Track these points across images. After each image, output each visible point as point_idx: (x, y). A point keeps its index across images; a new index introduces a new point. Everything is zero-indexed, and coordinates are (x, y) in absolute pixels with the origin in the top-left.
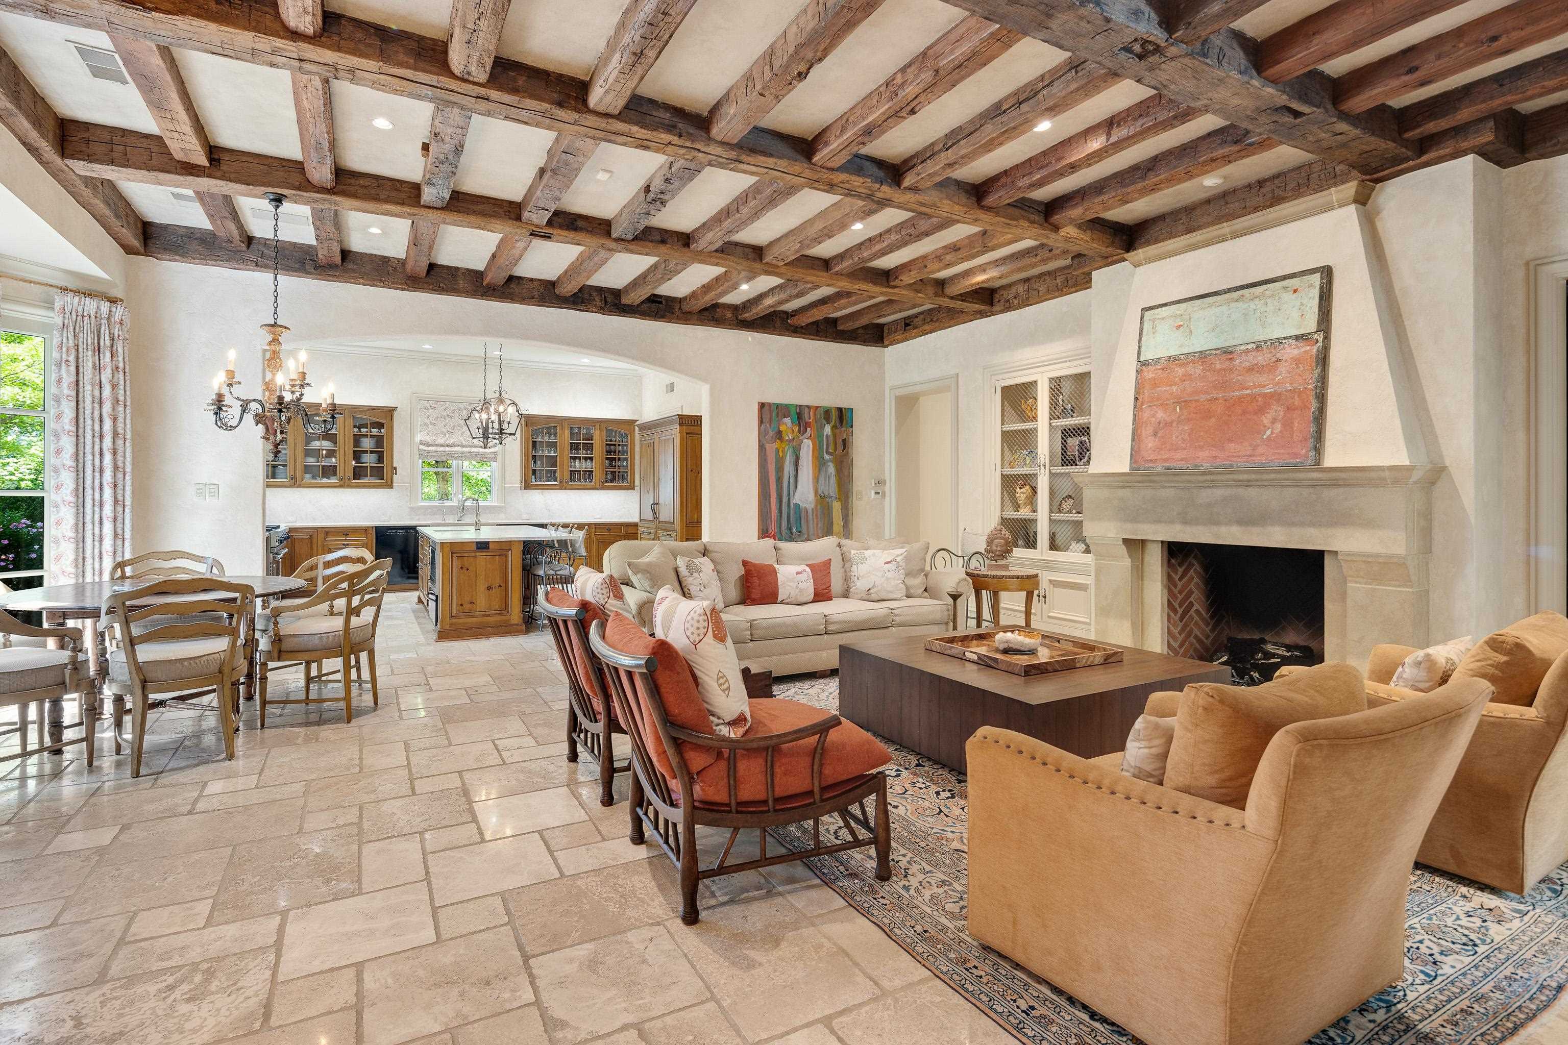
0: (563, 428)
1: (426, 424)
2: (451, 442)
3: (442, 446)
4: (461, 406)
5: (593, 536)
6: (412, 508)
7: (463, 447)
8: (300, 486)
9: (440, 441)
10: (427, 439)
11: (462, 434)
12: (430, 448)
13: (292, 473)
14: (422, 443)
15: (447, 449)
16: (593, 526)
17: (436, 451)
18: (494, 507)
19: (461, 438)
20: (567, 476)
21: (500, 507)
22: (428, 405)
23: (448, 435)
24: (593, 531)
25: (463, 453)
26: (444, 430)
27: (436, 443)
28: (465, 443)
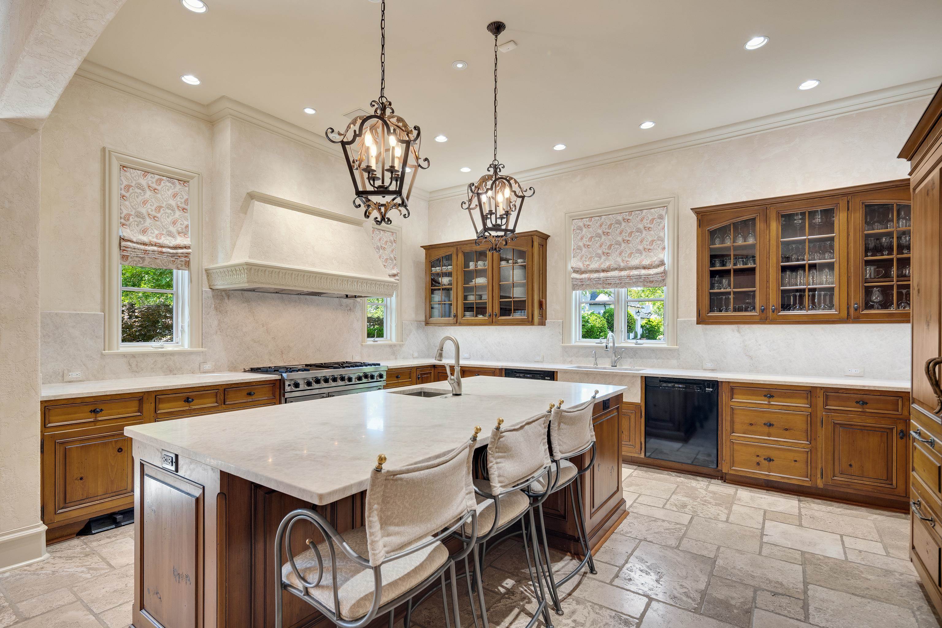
0: (767, 221)
1: (579, 248)
2: (605, 266)
3: (597, 271)
4: (620, 218)
5: (821, 413)
6: (564, 348)
7: (622, 270)
8: (461, 324)
9: (594, 266)
10: (580, 265)
11: (620, 254)
12: (584, 276)
13: (455, 312)
14: (576, 271)
15: (602, 275)
16: (821, 394)
17: (589, 279)
18: (661, 350)
19: (619, 259)
20: (774, 300)
21: (670, 350)
22: (581, 224)
23: (603, 258)
24: (820, 401)
25: (620, 278)
26: (600, 252)
27: (590, 268)
28: (622, 265)
